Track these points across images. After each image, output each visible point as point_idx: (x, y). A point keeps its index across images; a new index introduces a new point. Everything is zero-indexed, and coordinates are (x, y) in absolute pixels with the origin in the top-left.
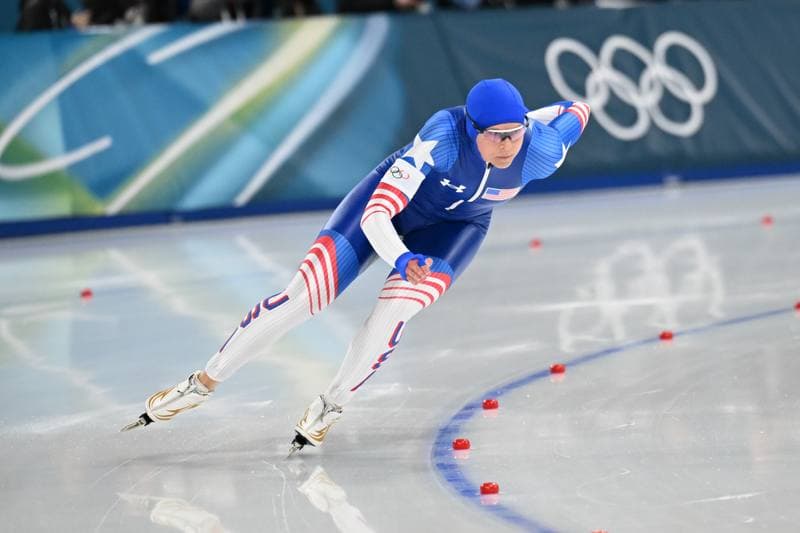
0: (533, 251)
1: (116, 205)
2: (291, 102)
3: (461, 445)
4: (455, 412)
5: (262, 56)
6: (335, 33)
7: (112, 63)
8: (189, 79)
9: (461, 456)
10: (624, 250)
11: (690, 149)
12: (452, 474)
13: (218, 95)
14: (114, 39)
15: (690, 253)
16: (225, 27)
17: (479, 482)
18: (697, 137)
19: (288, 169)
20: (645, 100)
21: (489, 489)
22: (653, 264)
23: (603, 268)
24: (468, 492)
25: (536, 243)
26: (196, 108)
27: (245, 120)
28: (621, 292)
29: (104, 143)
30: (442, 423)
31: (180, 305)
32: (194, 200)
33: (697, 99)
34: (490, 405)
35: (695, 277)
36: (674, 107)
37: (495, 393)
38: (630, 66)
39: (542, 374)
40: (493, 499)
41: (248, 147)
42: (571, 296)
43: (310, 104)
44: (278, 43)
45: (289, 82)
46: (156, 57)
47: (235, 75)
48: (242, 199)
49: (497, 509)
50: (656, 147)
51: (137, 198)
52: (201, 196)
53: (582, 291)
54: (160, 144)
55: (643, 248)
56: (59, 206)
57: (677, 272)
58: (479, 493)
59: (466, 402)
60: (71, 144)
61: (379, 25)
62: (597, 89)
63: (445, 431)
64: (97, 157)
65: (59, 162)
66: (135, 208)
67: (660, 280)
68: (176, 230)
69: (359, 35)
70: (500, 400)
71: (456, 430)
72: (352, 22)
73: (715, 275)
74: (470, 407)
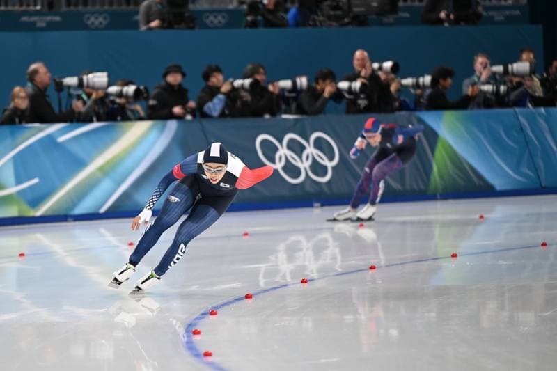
0: (244, 238)
1: (39, 212)
2: (128, 163)
3: (196, 333)
4: (195, 317)
5: (114, 140)
6: (150, 129)
7: (40, 141)
8: (77, 149)
9: (196, 338)
10: (293, 238)
11: (326, 189)
12: (190, 346)
13: (92, 159)
14: (41, 130)
15: (326, 240)
16: (95, 125)
17: (203, 351)
18: (329, 182)
19: (126, 195)
20: (304, 165)
21: (207, 354)
22: (306, 246)
23: (282, 247)
24: (197, 355)
25: (246, 234)
26: (81, 164)
27: (105, 171)
28: (290, 259)
29: (35, 181)
30: (189, 322)
31: (70, 261)
32: (78, 211)
33: (330, 165)
34: (213, 313)
35: (328, 252)
36: (318, 168)
37: (217, 308)
38: (297, 148)
39: (241, 299)
40: (209, 359)
41: (106, 185)
42: (265, 260)
43: (137, 164)
44: (122, 133)
45: (127, 152)
46: (61, 139)
47: (100, 149)
48: (102, 210)
49: (211, 364)
50: (309, 188)
51: (50, 208)
52: (82, 208)
53: (272, 258)
54: (63, 182)
55: (301, 238)
56: (12, 211)
57: (318, 250)
58: (202, 356)
59: (203, 311)
60: (18, 182)
61: (172, 125)
62: (280, 158)
63: (190, 325)
64: (30, 188)
65: (13, 190)
66: (49, 213)
67: (310, 253)
68: (70, 224)
69: (163, 129)
70: (218, 311)
71: (195, 325)
72: (159, 123)
73: (337, 251)
74: (203, 314)
